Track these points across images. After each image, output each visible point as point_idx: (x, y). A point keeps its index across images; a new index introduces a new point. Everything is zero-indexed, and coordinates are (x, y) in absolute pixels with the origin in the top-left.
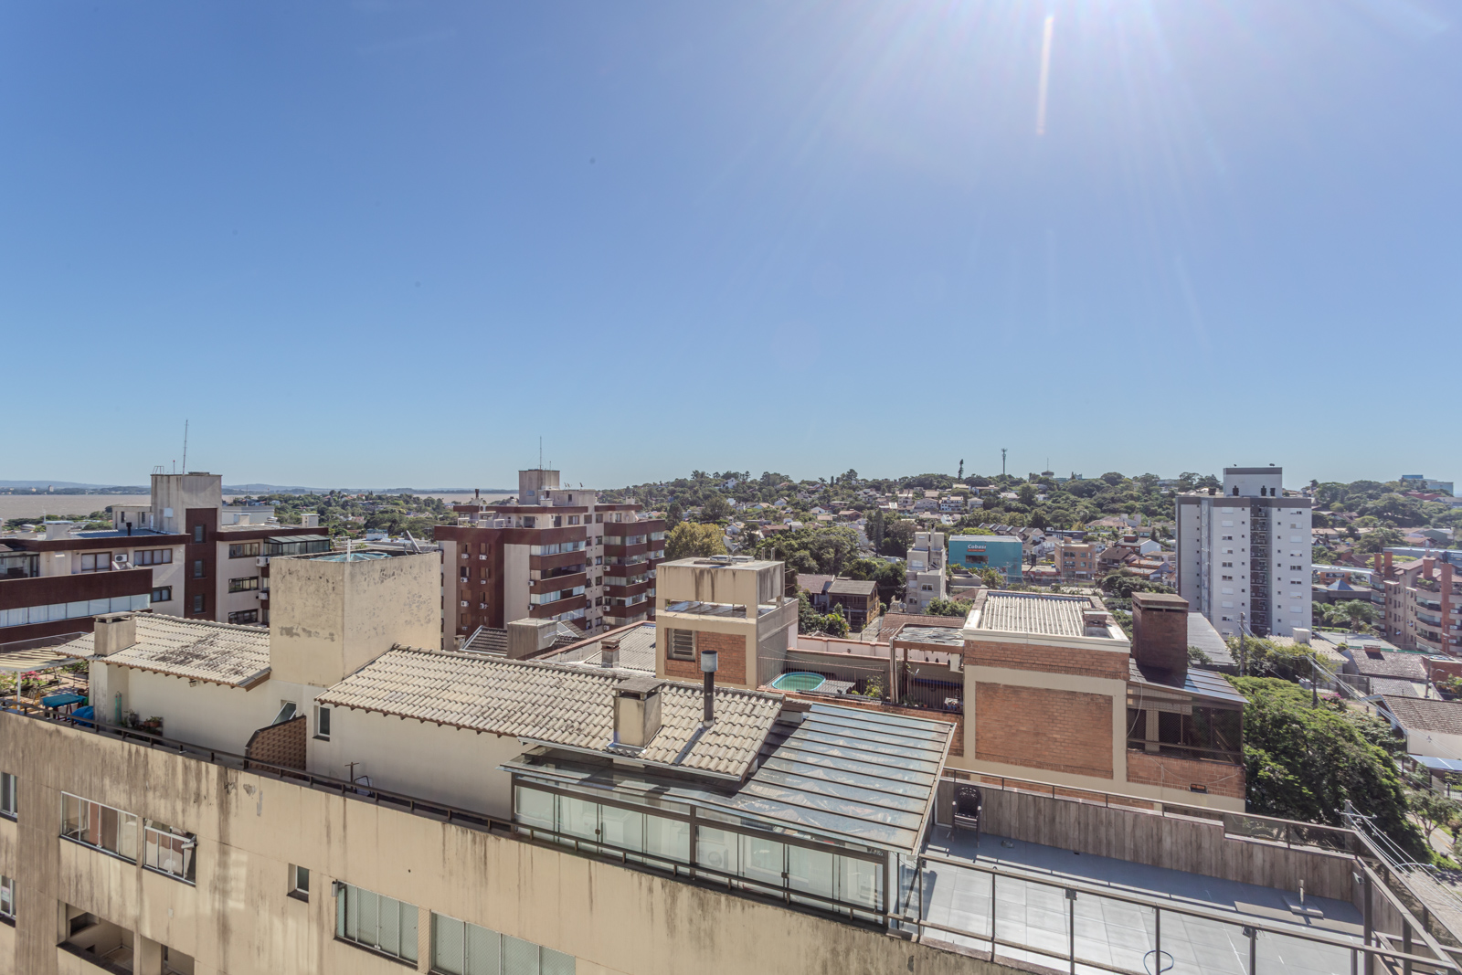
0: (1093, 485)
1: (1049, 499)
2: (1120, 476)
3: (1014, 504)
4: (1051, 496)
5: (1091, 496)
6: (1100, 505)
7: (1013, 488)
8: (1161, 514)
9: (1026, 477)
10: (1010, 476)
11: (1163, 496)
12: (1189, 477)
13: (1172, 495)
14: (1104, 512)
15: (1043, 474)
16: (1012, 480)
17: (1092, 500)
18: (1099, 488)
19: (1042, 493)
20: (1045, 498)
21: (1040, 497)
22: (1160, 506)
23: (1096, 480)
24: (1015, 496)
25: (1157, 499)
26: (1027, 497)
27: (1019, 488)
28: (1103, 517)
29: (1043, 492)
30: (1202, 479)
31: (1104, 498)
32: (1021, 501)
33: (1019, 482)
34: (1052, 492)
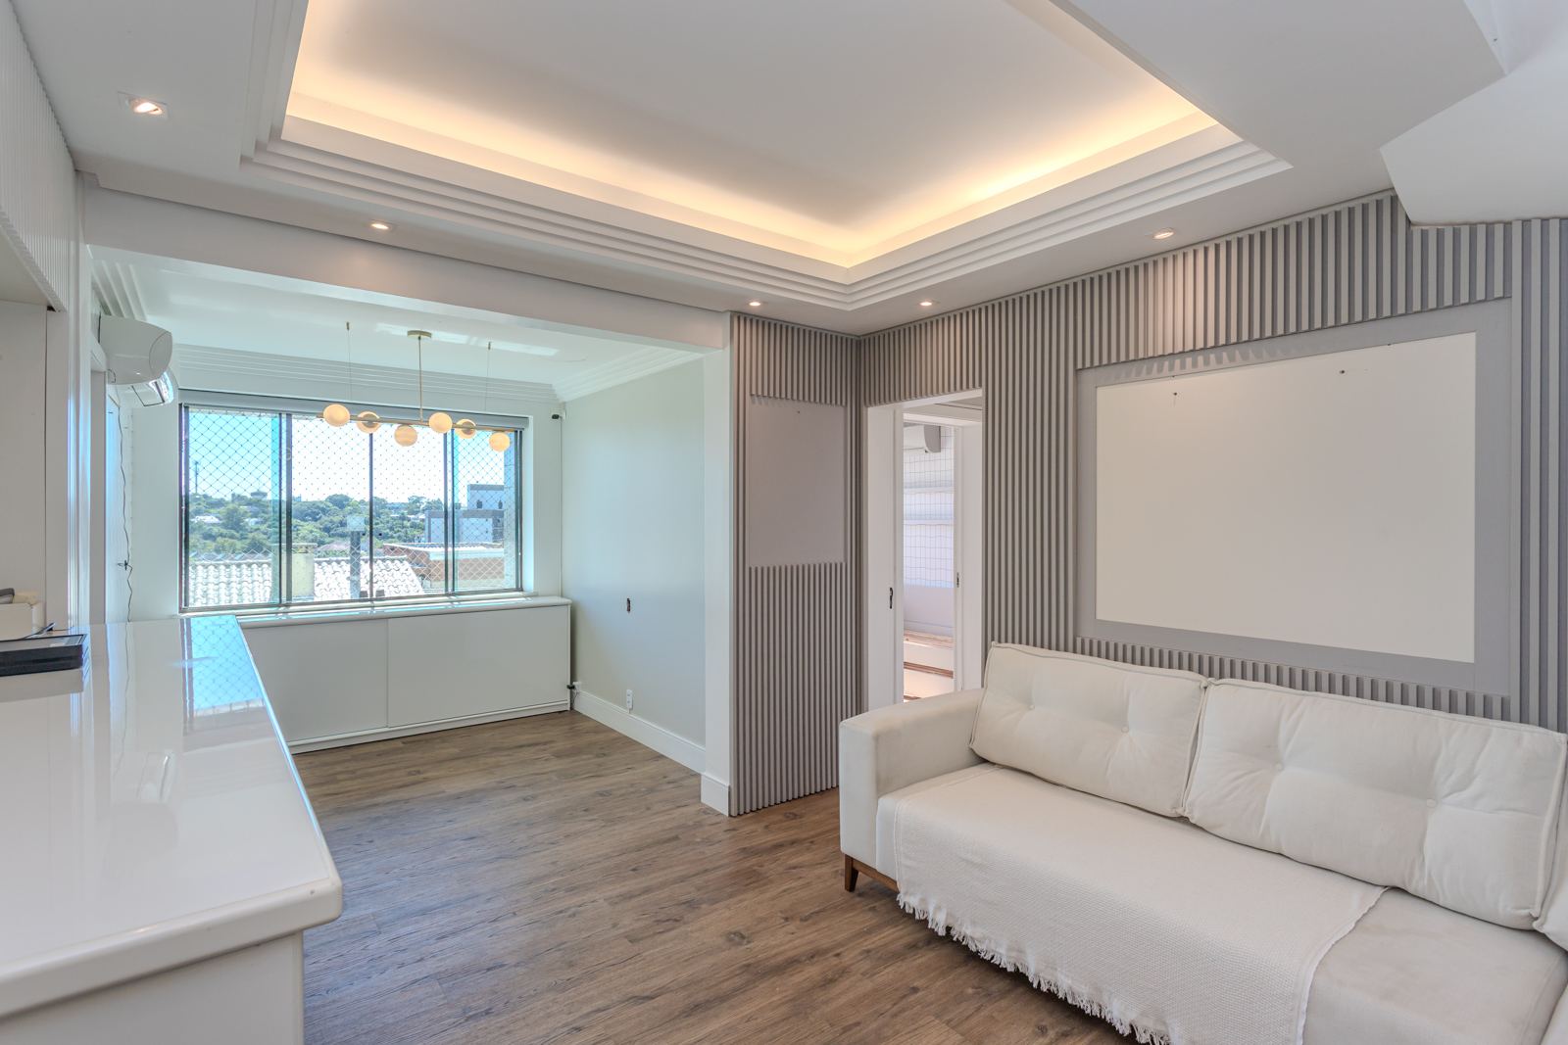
0: (318, 507)
1: (263, 523)
2: (347, 499)
3: (215, 530)
4: (266, 520)
5: (316, 520)
6: (327, 530)
7: (212, 511)
8: (392, 537)
9: (229, 498)
10: (205, 496)
11: (393, 518)
12: (418, 500)
13: (403, 518)
14: (333, 536)
15: (252, 494)
16: (209, 501)
17: (318, 524)
18: (324, 511)
19: (252, 517)
20: (257, 523)
21: (251, 522)
22: (391, 529)
23: (321, 502)
24: (216, 520)
25: (388, 522)
26: (233, 522)
27: (222, 509)
28: (332, 542)
29: (255, 515)
30: (429, 503)
31: (331, 522)
32: (225, 526)
33: (220, 503)
34: (266, 516)
